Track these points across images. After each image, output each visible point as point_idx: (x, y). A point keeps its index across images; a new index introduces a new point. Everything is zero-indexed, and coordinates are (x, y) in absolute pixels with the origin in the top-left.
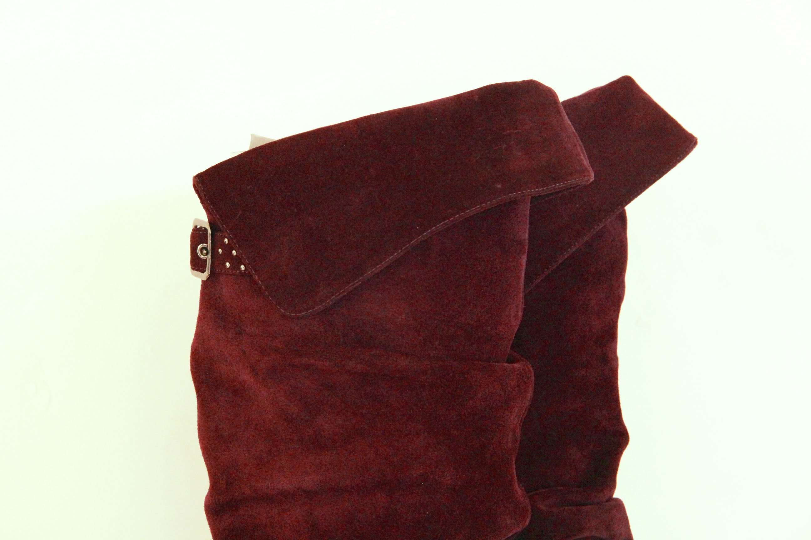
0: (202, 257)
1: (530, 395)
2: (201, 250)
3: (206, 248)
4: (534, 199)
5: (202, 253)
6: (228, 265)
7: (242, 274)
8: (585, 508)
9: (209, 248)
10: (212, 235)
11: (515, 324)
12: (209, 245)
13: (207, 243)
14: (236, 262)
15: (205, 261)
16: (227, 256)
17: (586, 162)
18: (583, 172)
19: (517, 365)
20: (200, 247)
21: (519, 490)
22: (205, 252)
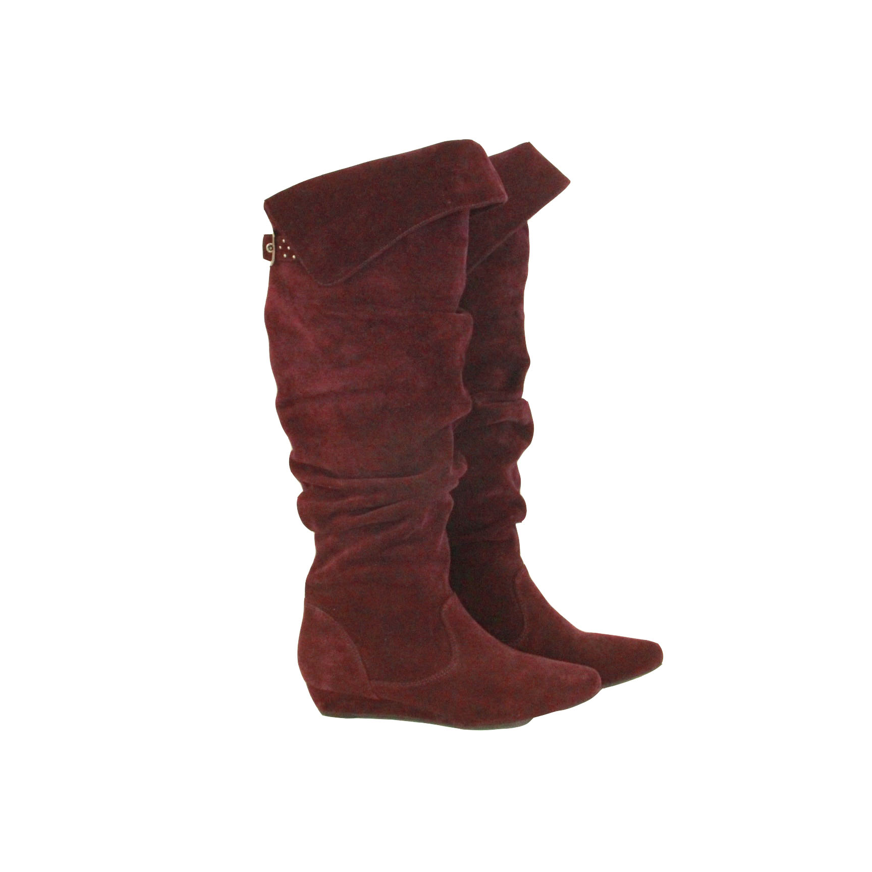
0: (270, 251)
1: (471, 332)
2: (269, 247)
3: (271, 246)
4: (473, 212)
5: (270, 250)
6: (285, 255)
7: (294, 261)
8: (504, 404)
9: (274, 246)
10: (275, 238)
11: (461, 290)
12: (273, 244)
13: (271, 242)
14: (290, 254)
15: (271, 254)
16: (284, 250)
17: (503, 190)
18: (500, 195)
19: (462, 315)
20: (268, 245)
21: (464, 392)
22: (271, 248)
